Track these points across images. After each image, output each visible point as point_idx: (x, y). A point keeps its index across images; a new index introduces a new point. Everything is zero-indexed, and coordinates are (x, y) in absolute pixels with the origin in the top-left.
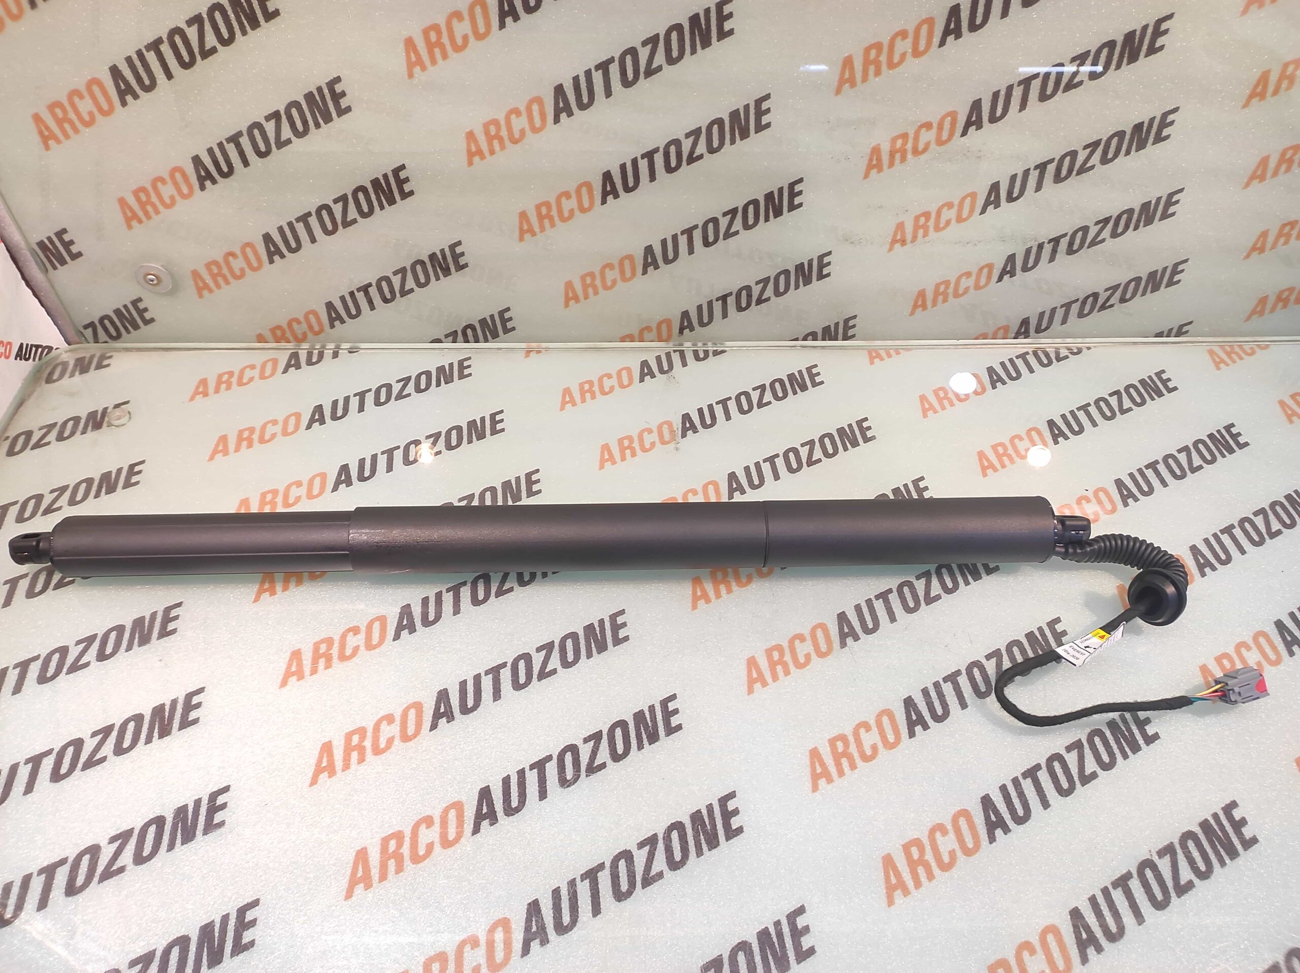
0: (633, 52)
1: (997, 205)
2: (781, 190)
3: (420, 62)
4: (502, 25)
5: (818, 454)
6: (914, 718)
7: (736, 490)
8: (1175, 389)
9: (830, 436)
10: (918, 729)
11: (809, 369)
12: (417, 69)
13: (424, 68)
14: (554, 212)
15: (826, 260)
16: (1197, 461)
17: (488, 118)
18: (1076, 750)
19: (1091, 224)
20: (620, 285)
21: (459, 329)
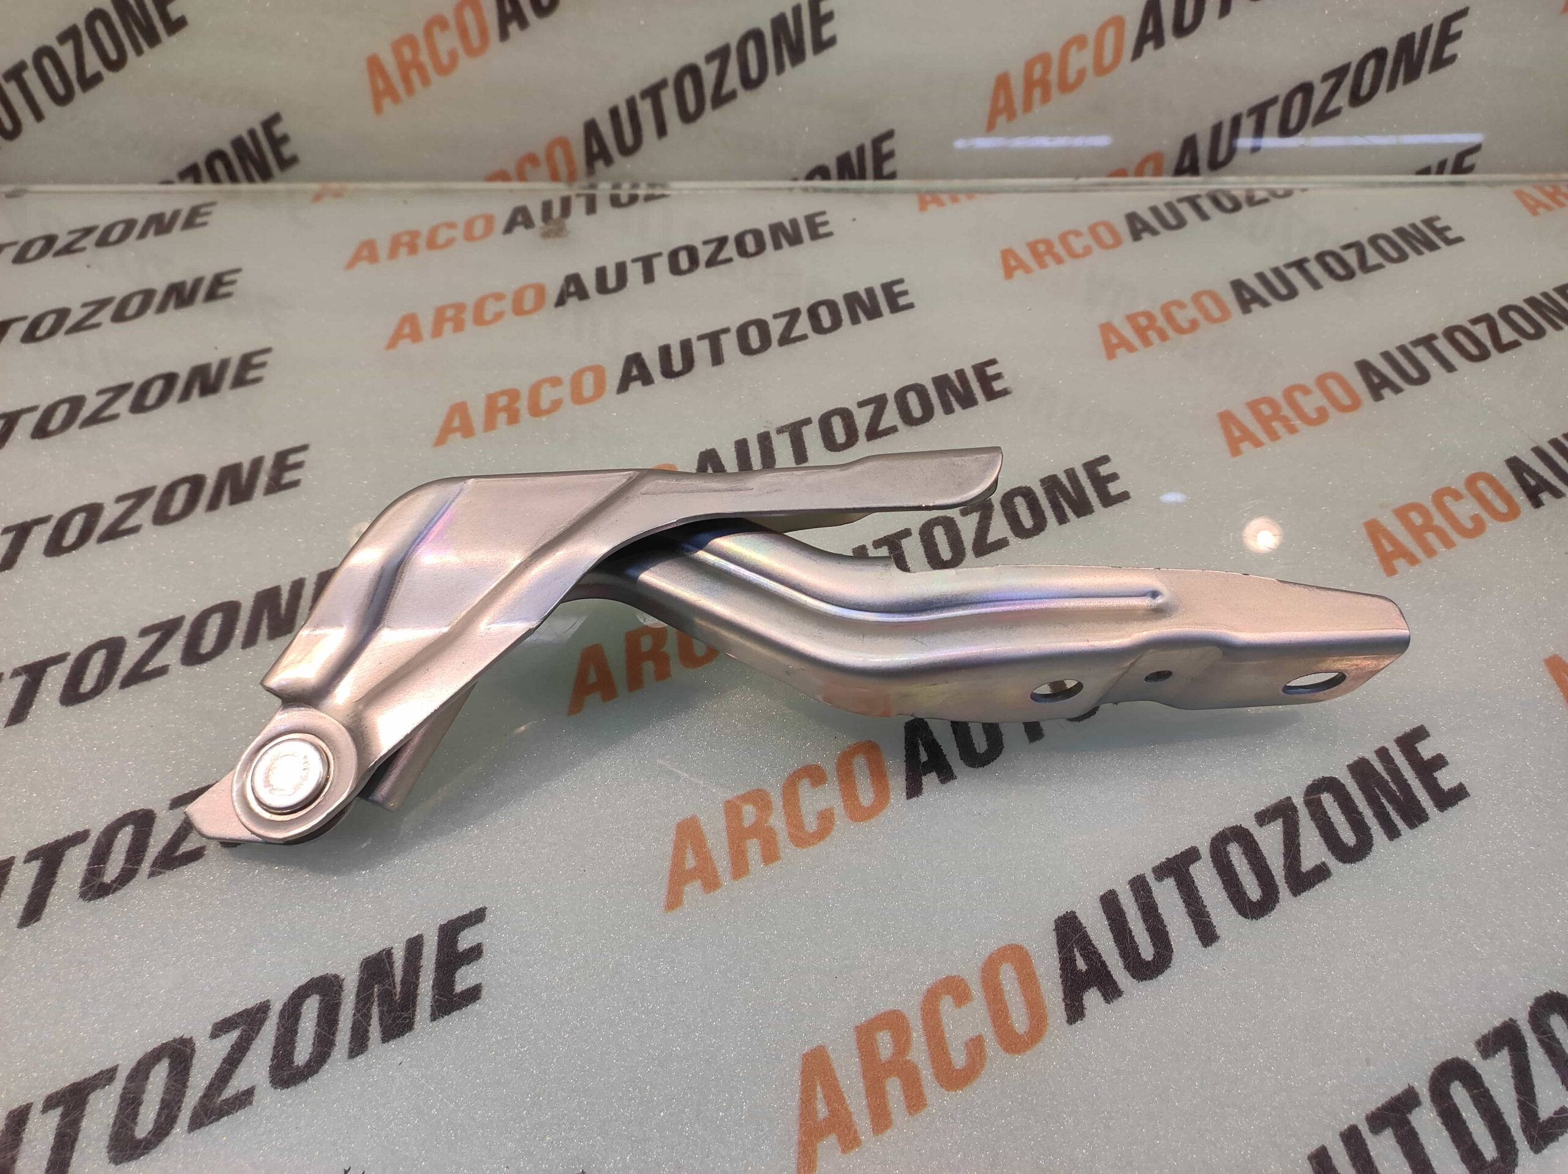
5: (803, 325)
6: (924, 757)
7: (635, 379)
8: (1459, 240)
9: (832, 306)
10: (930, 780)
11: (810, 220)
16: (1507, 334)
18: (1280, 821)
20: (466, 64)
21: (200, 159)
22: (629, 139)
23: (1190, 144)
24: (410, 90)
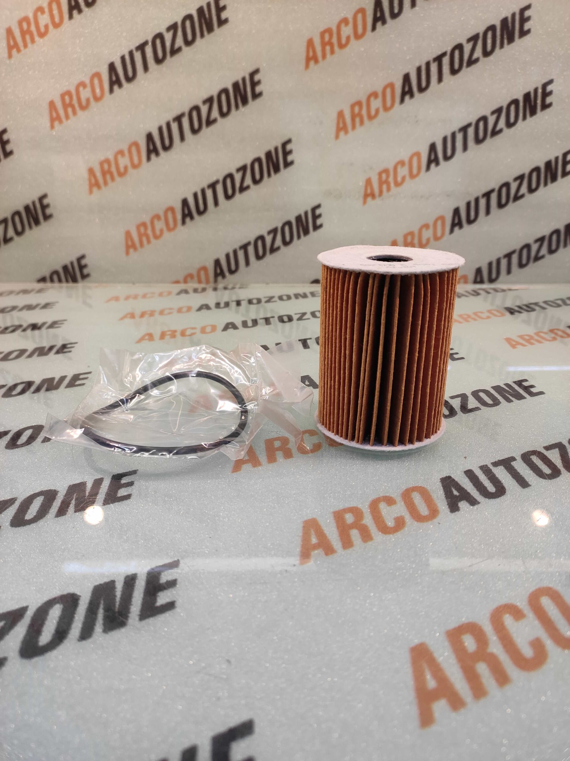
0: (160, 36)
1: (437, 164)
2: (276, 149)
3: (16, 45)
4: (71, 17)
12: (14, 52)
13: (19, 51)
14: (113, 169)
15: (318, 212)
17: (65, 89)
19: (510, 179)
20: (166, 234)
21: (47, 274)
22: (233, 267)
23: (479, 271)
24: (142, 245)
